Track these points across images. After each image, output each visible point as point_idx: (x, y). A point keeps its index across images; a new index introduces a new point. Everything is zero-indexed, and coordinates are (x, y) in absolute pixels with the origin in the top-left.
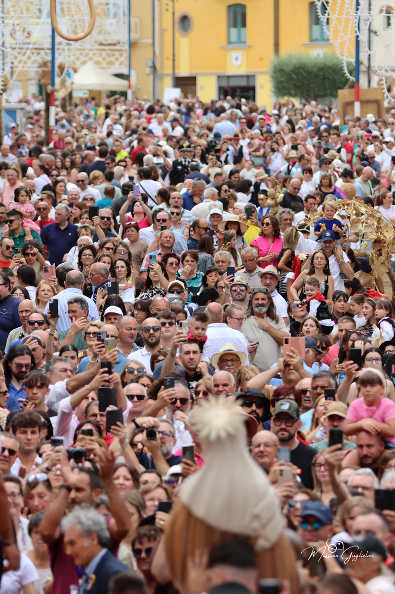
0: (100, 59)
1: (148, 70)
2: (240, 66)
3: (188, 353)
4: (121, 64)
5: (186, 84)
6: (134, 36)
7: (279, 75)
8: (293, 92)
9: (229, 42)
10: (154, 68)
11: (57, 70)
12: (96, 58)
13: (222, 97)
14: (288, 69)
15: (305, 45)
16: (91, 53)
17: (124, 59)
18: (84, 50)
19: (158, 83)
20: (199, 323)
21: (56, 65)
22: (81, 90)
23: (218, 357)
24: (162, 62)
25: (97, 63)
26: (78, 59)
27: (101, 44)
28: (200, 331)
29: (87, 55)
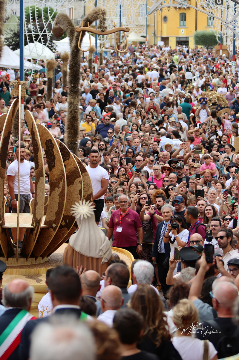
0: (136, 31)
1: (153, 35)
2: (184, 34)
3: (154, 145)
4: (144, 33)
5: (165, 40)
6: (148, 23)
7: (196, 38)
8: (201, 44)
9: (180, 26)
10: (155, 34)
11: (121, 38)
12: (135, 31)
13: (177, 44)
14: (199, 36)
15: (206, 27)
16: (133, 29)
17: (145, 31)
19: (156, 39)
20: (157, 136)
21: (121, 36)
22: (130, 41)
23: (165, 146)
24: (157, 32)
25: (136, 32)
27: (137, 26)
28: (158, 138)
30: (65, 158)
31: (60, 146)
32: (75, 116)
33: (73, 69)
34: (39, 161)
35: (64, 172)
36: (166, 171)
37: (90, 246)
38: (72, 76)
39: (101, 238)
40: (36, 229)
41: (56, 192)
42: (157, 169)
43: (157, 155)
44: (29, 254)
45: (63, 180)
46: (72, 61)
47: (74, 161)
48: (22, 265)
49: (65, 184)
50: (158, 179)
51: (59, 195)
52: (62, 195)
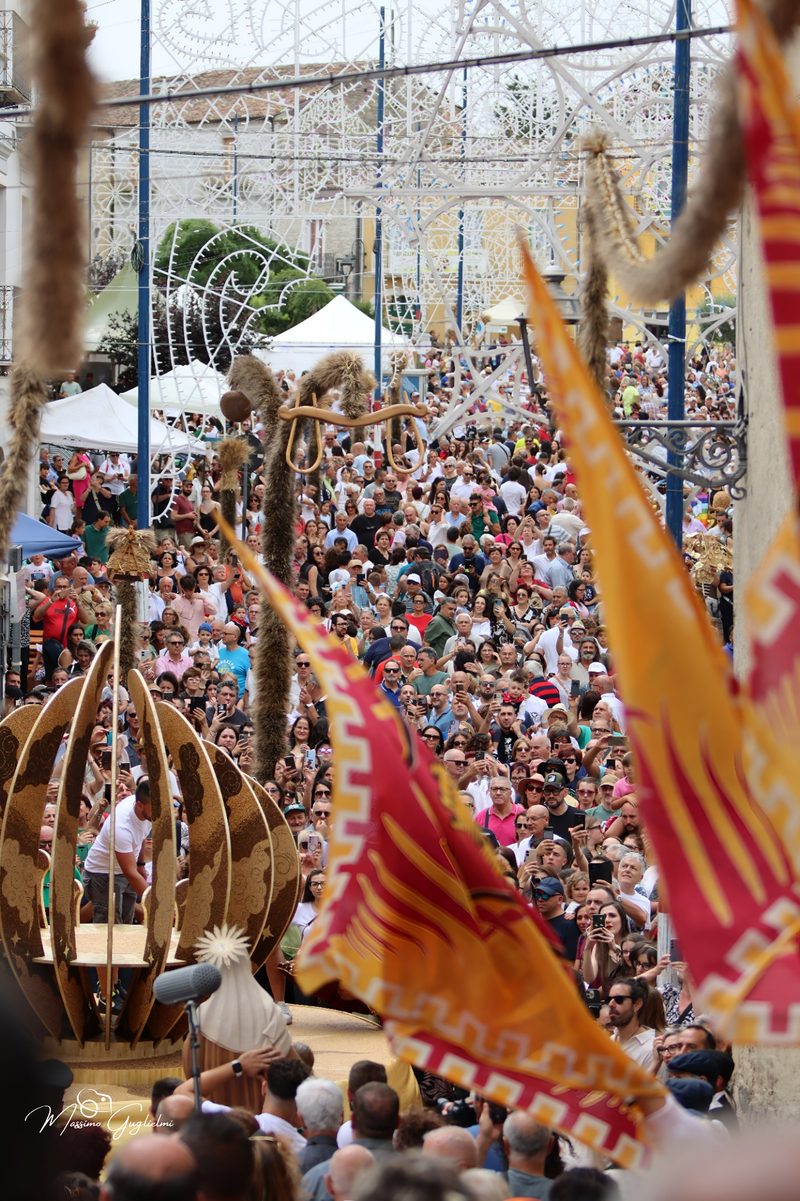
3: (504, 714)
12: (516, 293)
16: (511, 287)
18: (504, 283)
25: (517, 297)
26: (497, 293)
27: (522, 278)
29: (507, 288)
30: (230, 791)
31: (217, 760)
32: (280, 643)
33: (273, 515)
34: (161, 798)
35: (224, 826)
36: (534, 791)
37: (240, 1028)
38: (272, 531)
39: (265, 1010)
40: (155, 968)
41: (206, 875)
42: (501, 789)
43: (512, 743)
44: (137, 1031)
45: (222, 847)
46: (271, 493)
47: (253, 796)
48: (120, 1059)
49: (227, 856)
50: (502, 817)
51: (213, 884)
52: (219, 883)
